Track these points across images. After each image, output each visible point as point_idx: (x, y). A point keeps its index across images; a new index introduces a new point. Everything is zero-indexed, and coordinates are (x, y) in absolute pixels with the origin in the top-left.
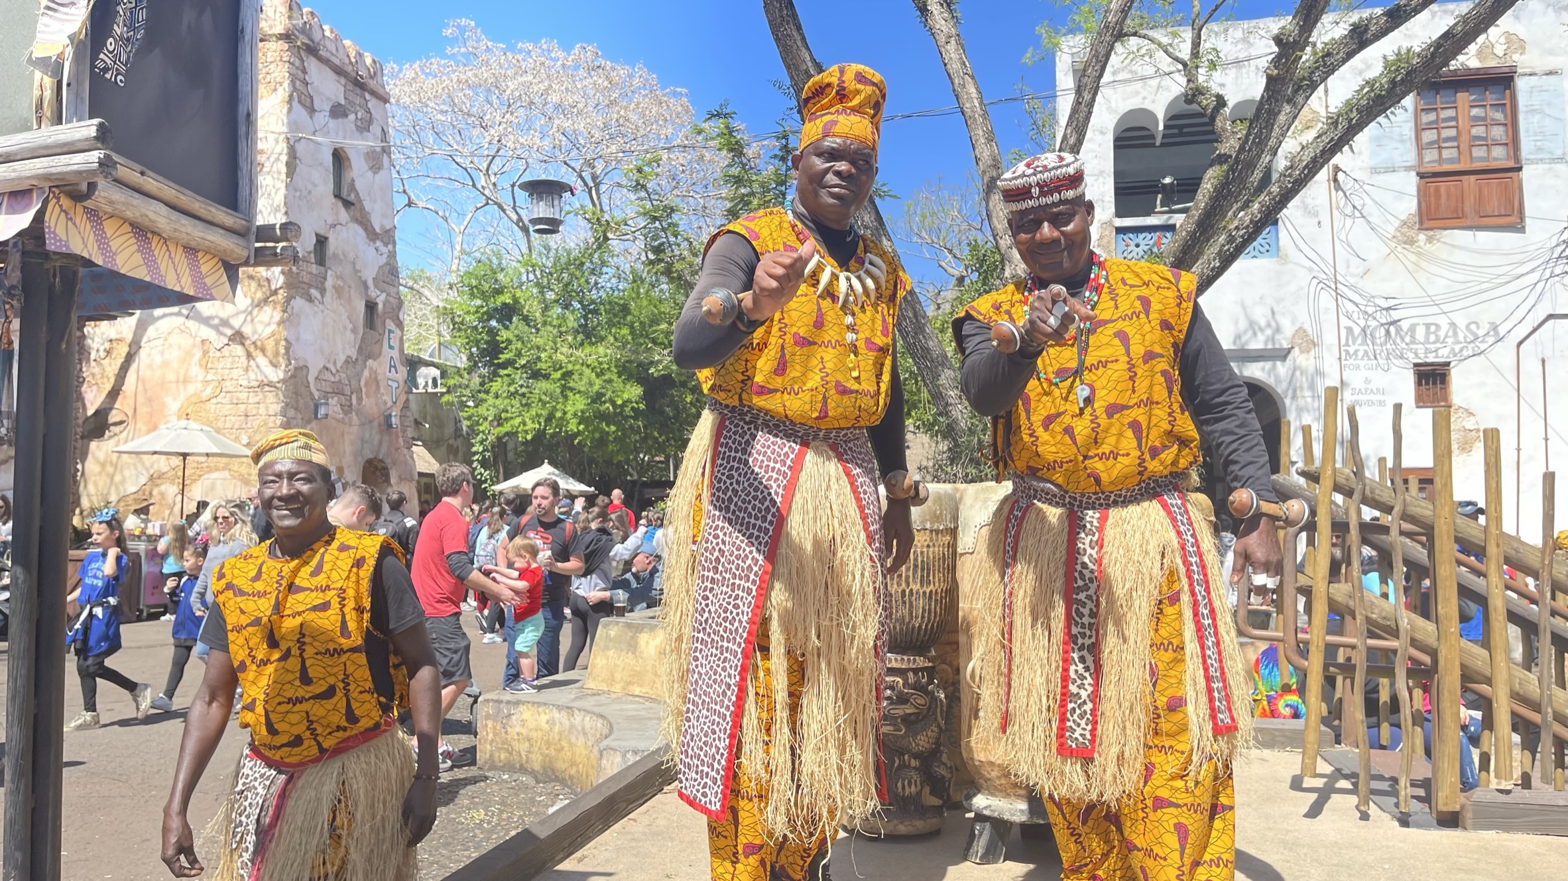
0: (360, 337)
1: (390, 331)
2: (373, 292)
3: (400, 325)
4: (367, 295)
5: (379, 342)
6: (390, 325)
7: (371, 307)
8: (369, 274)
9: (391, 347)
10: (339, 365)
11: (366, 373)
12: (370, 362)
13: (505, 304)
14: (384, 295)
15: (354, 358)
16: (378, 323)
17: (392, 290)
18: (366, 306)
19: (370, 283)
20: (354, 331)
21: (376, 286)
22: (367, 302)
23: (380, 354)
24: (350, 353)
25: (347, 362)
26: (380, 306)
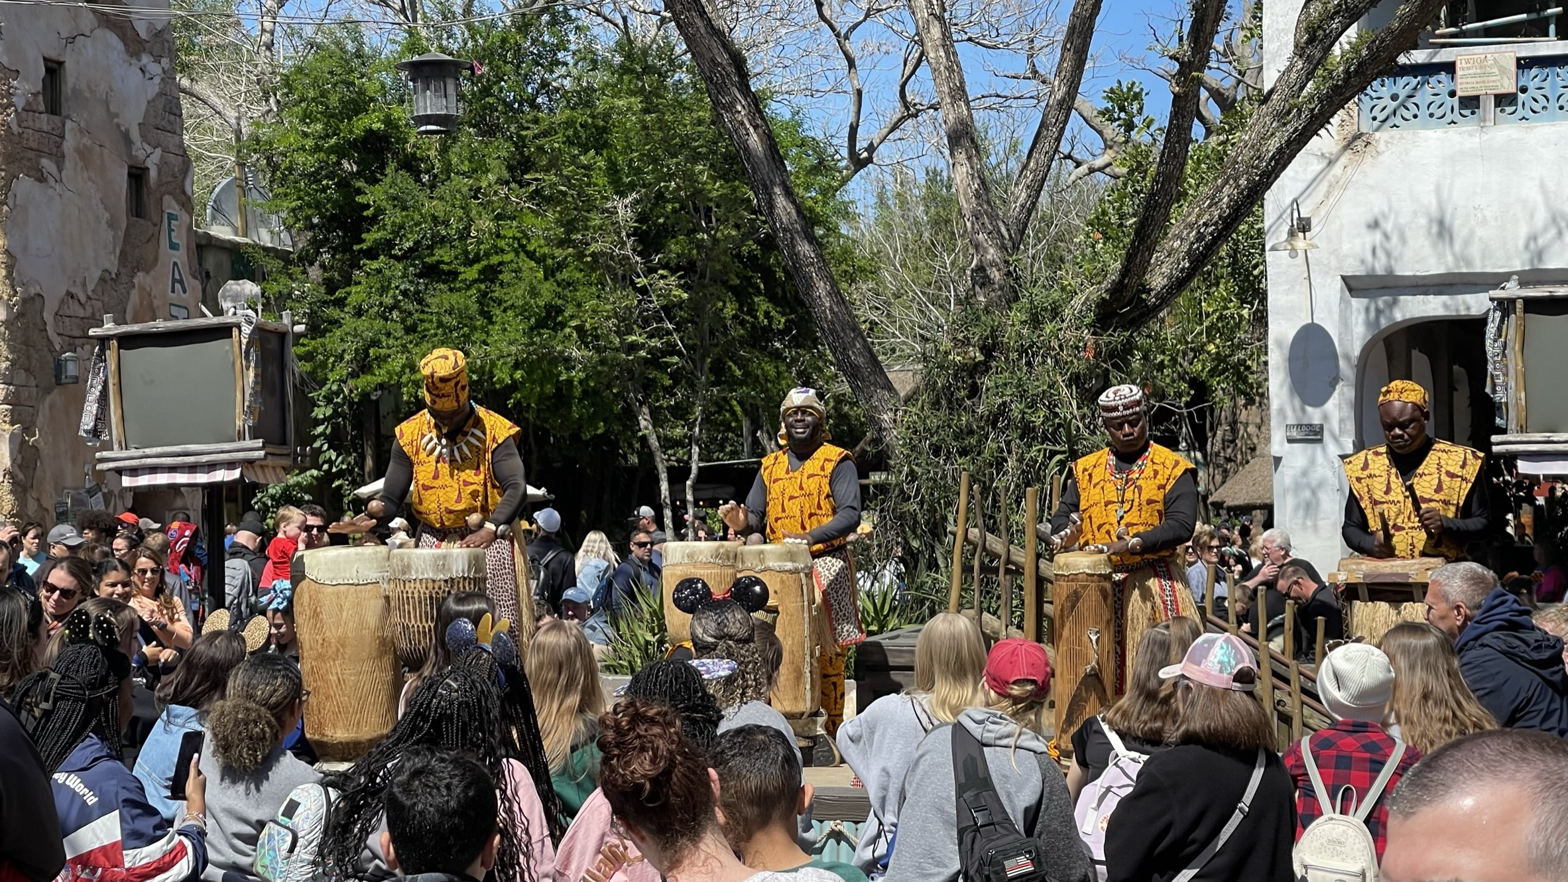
0: (121, 234)
1: (171, 217)
2: (141, 149)
3: (186, 203)
4: (130, 155)
5: (154, 238)
6: (171, 205)
7: (137, 176)
8: (132, 117)
9: (174, 246)
10: (91, 287)
11: (135, 296)
12: (140, 277)
13: (369, 132)
14: (159, 151)
15: (114, 271)
16: (150, 203)
17: (171, 140)
18: (130, 175)
19: (135, 135)
20: (112, 224)
21: (144, 137)
22: (130, 167)
23: (156, 259)
24: (107, 266)
25: (102, 280)
26: (153, 173)
